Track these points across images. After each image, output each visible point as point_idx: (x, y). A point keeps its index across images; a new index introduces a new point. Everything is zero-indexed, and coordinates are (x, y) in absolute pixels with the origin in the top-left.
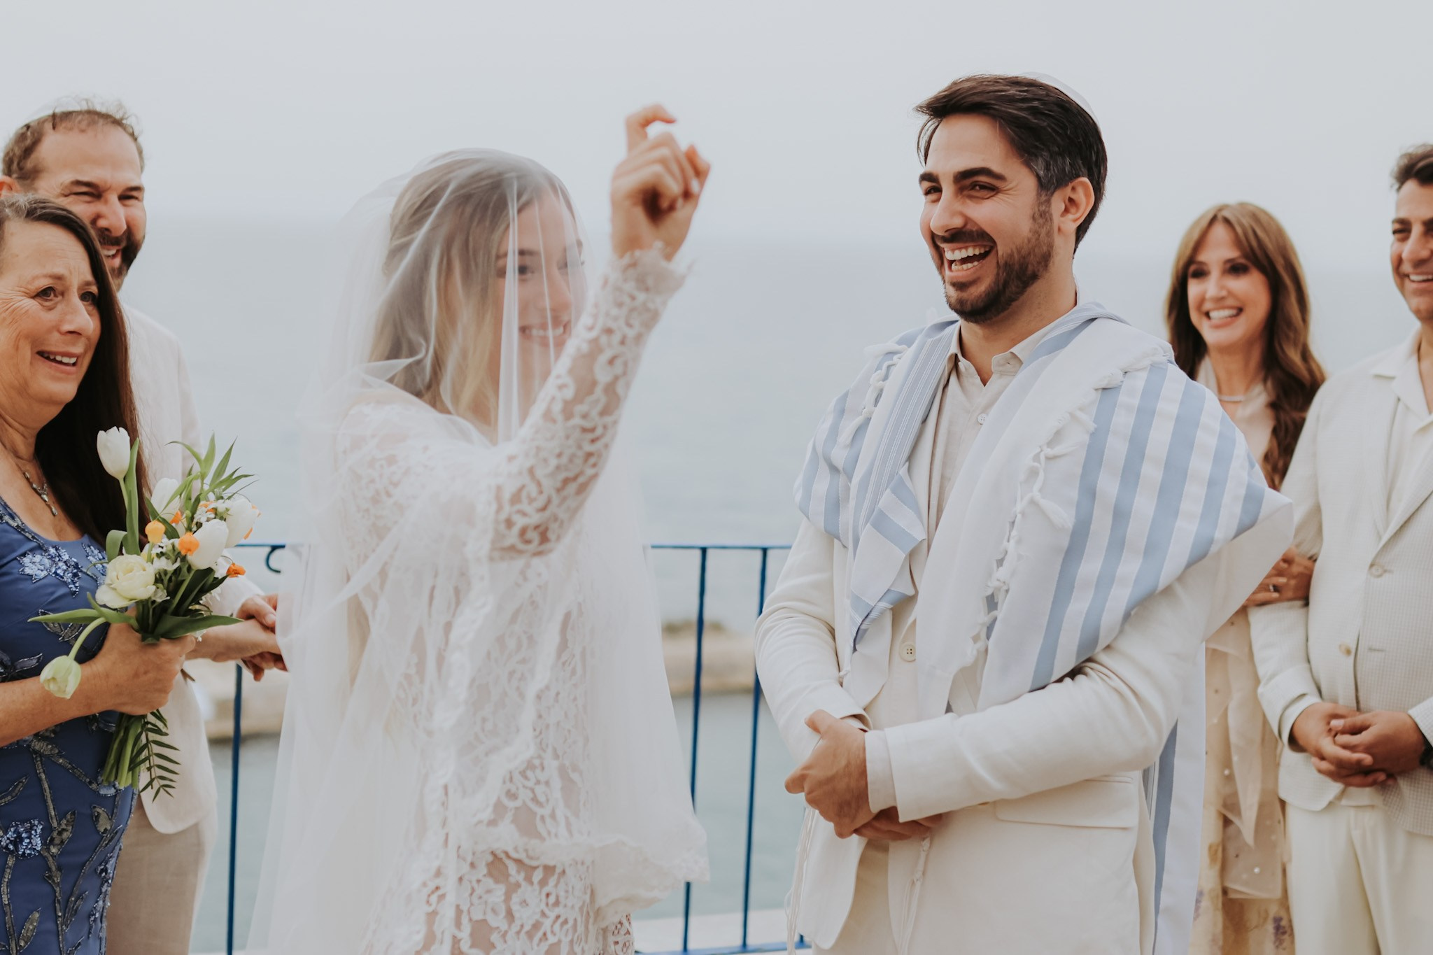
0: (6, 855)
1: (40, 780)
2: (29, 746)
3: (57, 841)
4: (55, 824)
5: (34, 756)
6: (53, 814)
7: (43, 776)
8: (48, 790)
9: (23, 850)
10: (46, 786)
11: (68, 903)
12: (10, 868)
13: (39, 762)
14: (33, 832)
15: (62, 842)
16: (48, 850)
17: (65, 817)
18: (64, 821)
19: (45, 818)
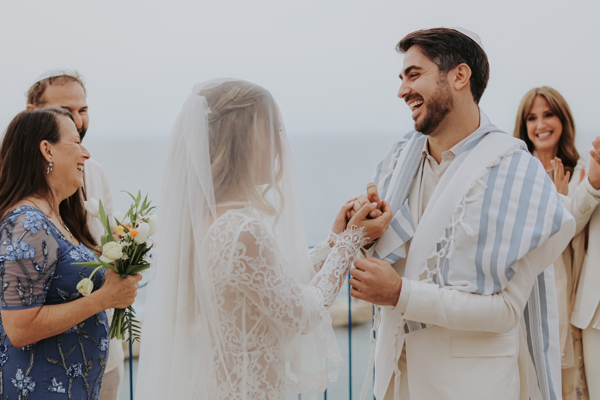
0: (69, 378)
1: (80, 346)
2: (75, 332)
3: (87, 371)
4: (86, 364)
6: (85, 359)
7: (81, 344)
8: (83, 350)
9: (75, 375)
10: (82, 348)
11: (91, 397)
12: (71, 383)
14: (78, 368)
15: (89, 371)
16: (84, 374)
17: (89, 360)
18: (89, 362)
19: (83, 361)
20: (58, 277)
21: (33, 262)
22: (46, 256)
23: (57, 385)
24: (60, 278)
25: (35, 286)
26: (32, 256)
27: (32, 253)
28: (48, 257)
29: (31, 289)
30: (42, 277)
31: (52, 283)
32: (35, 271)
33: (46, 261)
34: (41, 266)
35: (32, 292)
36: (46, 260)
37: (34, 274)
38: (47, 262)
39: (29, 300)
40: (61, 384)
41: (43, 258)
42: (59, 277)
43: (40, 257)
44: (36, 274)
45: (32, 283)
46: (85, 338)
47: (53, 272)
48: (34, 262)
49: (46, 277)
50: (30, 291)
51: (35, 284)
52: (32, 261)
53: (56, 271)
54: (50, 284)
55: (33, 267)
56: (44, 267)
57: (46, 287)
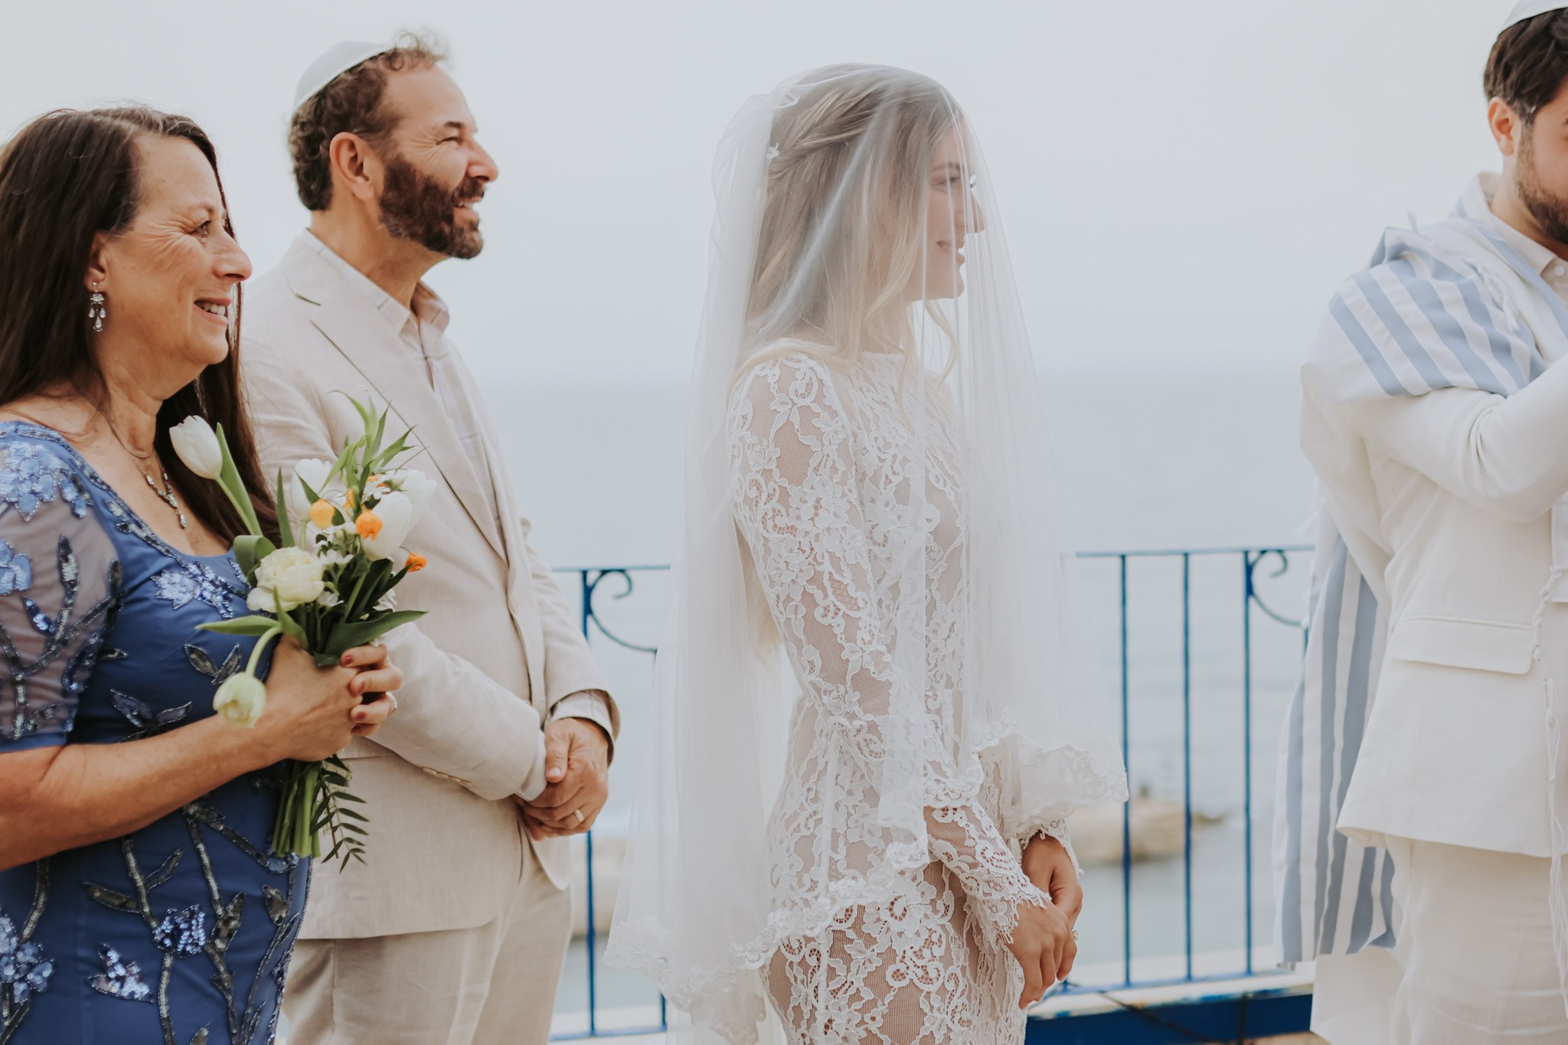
5: (190, 822)
13: (195, 830)
14: (194, 922)
20: (116, 654)
21: (24, 603)
22: (68, 586)
23: (121, 971)
24: (124, 659)
25: (37, 679)
26: (22, 585)
27: (23, 578)
28: (75, 589)
29: (21, 690)
30: (55, 653)
31: (93, 670)
32: (33, 634)
33: (70, 601)
34: (53, 617)
35: (21, 700)
36: (70, 598)
37: (27, 639)
38: (71, 605)
39: (15, 727)
40: (135, 970)
41: (58, 593)
42: (120, 654)
43: (48, 588)
44: (36, 640)
45: (22, 669)
46: (216, 831)
47: (95, 637)
48: (29, 604)
49: (70, 652)
50: (16, 694)
51: (34, 674)
52: (24, 600)
53: (105, 635)
54: (86, 675)
55: (23, 618)
56: (64, 621)
57: (71, 683)
